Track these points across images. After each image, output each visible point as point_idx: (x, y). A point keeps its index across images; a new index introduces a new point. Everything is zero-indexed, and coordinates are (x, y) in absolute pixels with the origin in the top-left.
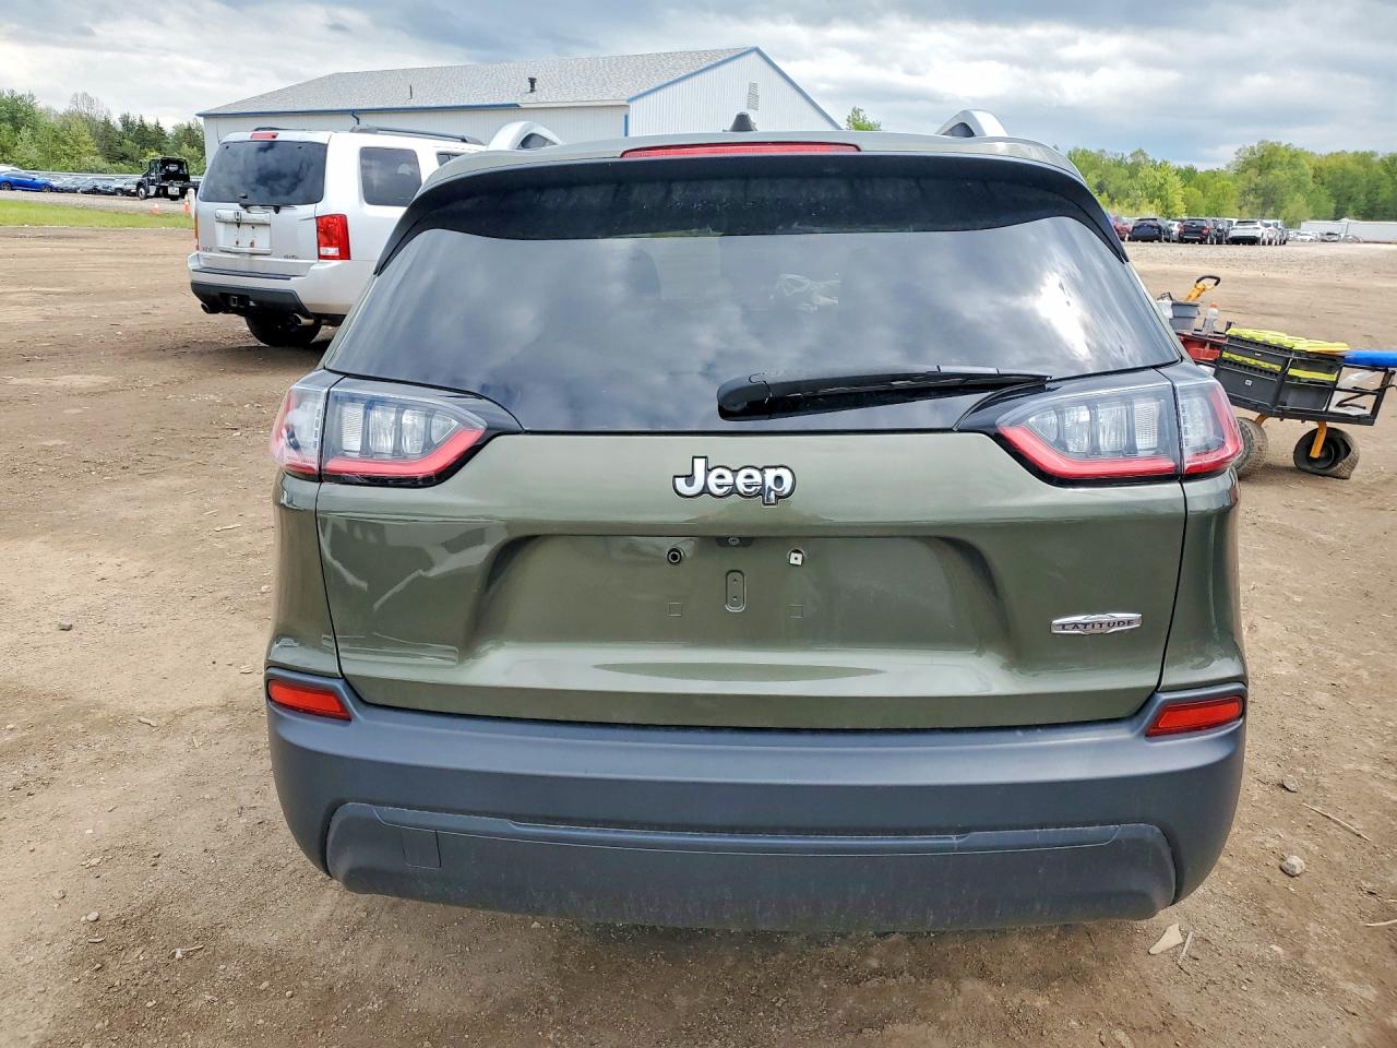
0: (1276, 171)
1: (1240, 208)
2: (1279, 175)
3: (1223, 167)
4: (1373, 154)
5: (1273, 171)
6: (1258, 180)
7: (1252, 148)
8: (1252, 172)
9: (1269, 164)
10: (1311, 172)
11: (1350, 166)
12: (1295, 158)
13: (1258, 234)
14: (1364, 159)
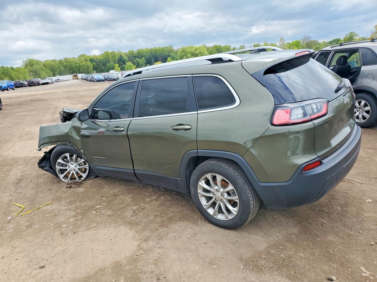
0: (35, 66)
1: (30, 76)
2: (36, 67)
3: (20, 66)
4: (56, 60)
5: (34, 66)
6: (31, 68)
7: (26, 60)
8: (29, 67)
9: (32, 64)
10: (43, 65)
11: (52, 63)
12: (38, 62)
13: (48, 81)
14: (54, 61)
